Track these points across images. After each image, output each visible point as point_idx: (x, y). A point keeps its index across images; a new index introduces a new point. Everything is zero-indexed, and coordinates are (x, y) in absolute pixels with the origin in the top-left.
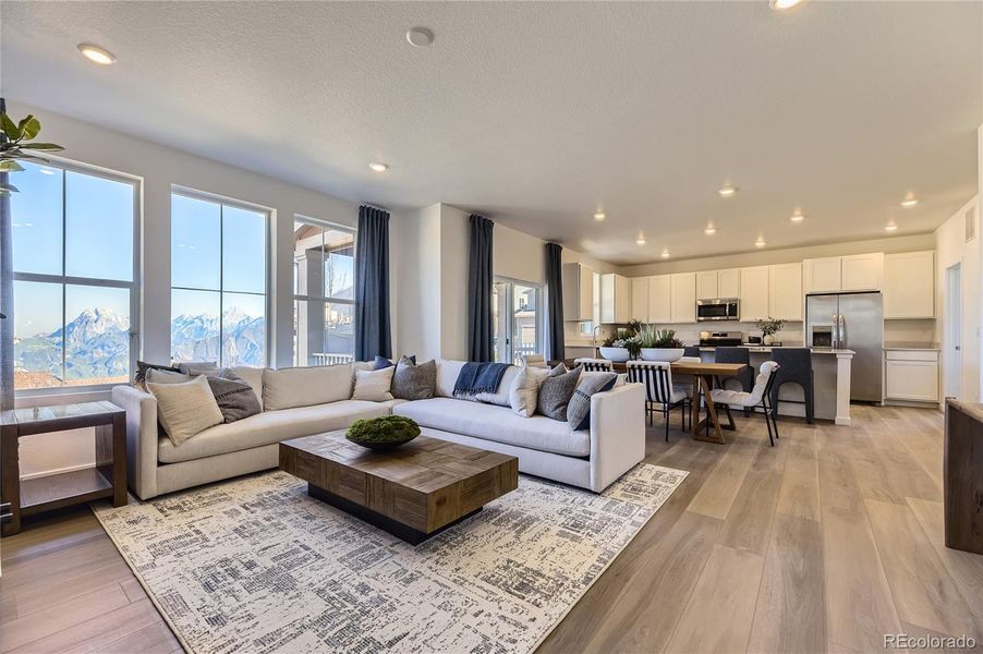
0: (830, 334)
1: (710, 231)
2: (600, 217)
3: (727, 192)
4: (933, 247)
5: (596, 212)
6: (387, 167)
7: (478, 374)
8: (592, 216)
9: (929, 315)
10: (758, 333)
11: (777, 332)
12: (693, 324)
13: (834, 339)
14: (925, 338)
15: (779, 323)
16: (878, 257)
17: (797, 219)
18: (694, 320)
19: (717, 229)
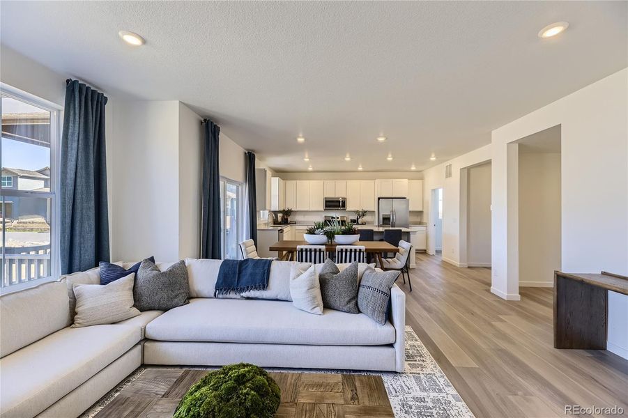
0: (389, 219)
1: (348, 159)
2: (301, 140)
3: (381, 139)
4: (422, 178)
5: (299, 137)
6: (144, 42)
7: (240, 272)
8: (296, 139)
9: (420, 209)
10: (354, 218)
11: (365, 217)
12: (321, 211)
13: (391, 221)
14: (418, 220)
15: (366, 212)
16: (406, 181)
17: (390, 159)
18: (322, 209)
19: (351, 158)
